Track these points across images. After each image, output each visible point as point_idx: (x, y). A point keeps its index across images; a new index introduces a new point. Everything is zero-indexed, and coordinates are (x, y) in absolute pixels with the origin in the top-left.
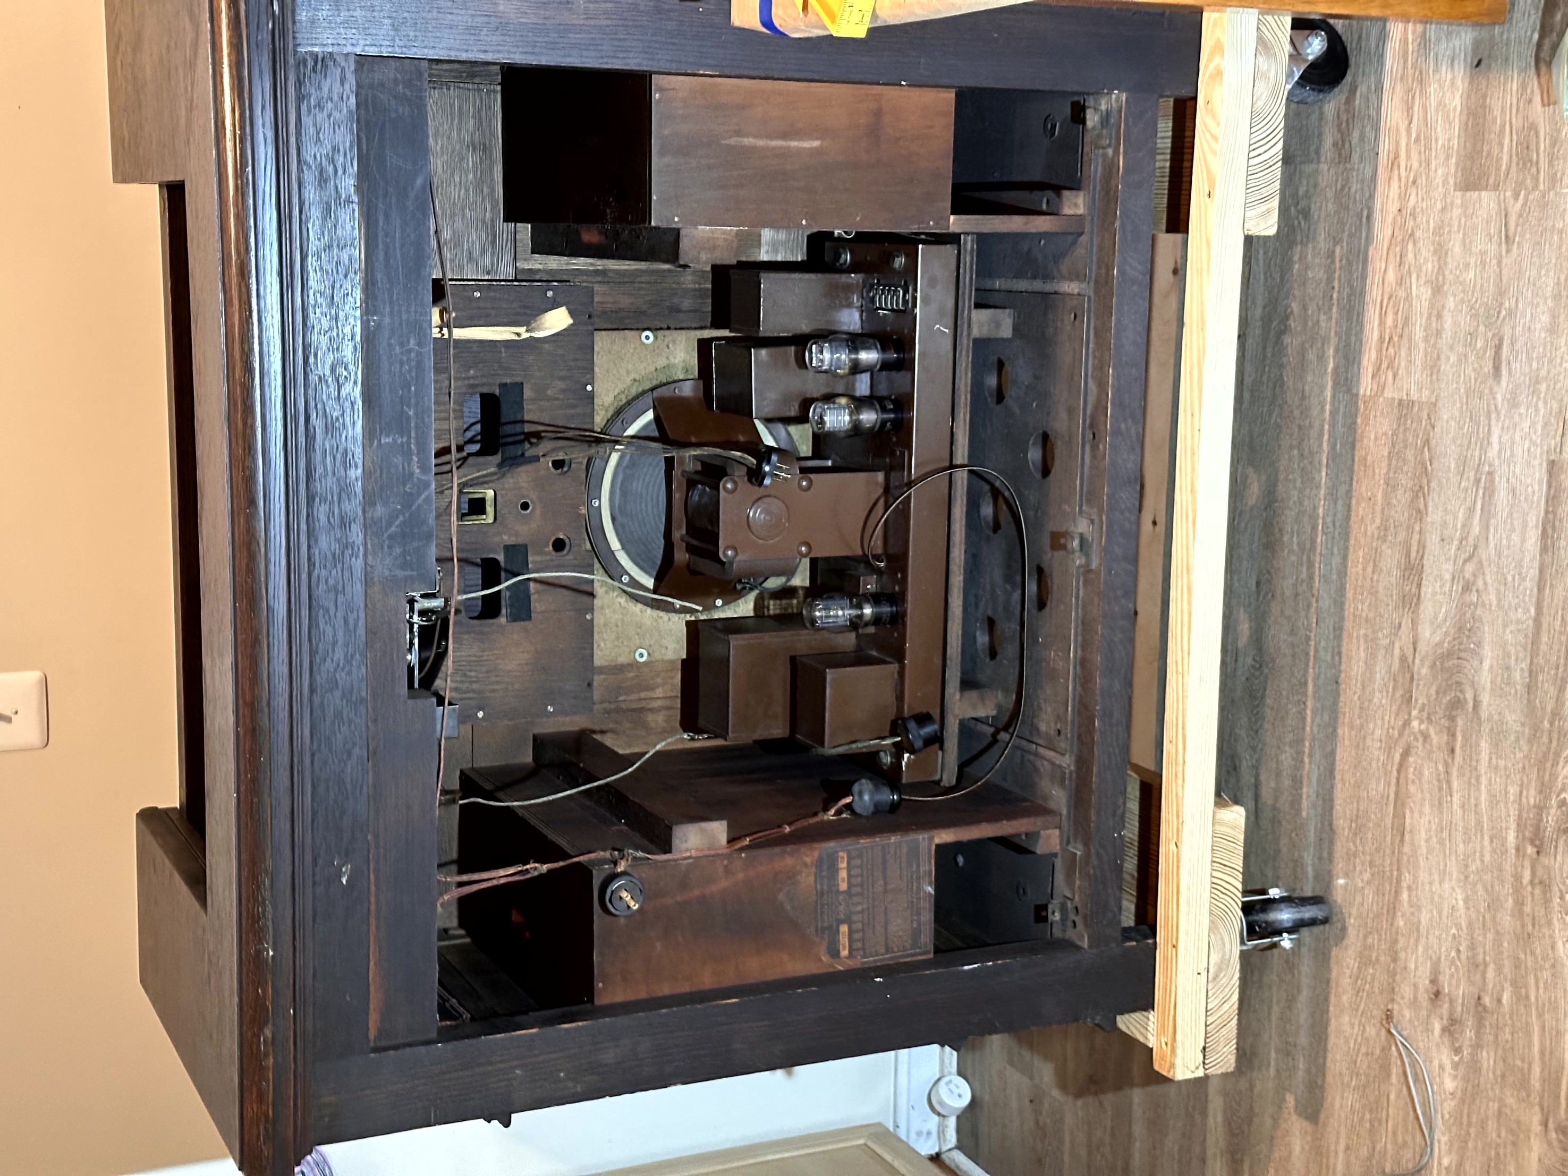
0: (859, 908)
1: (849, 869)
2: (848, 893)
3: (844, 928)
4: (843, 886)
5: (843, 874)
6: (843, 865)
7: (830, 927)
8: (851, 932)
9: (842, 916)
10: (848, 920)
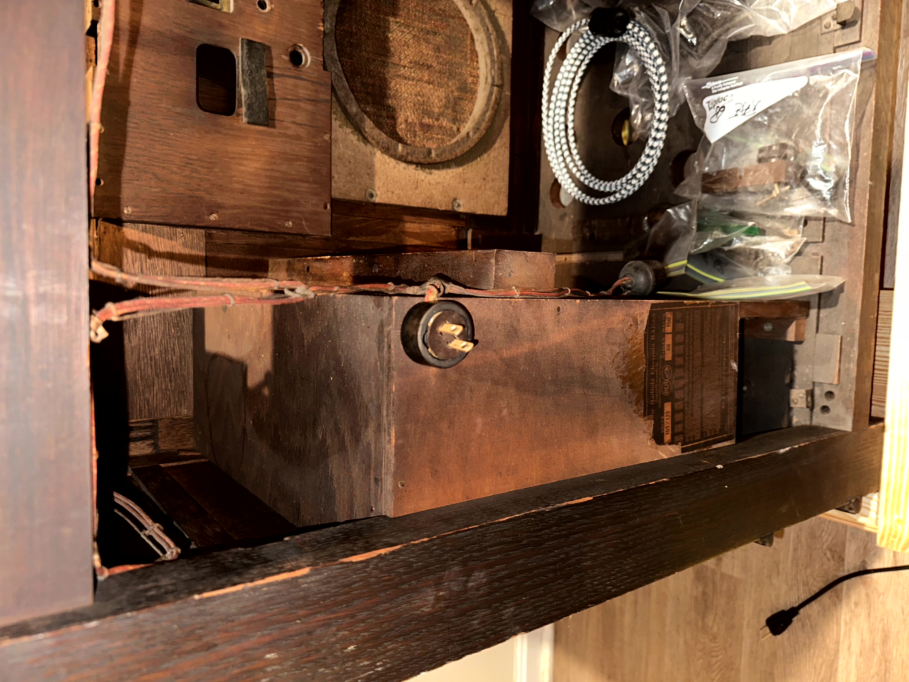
0: (682, 382)
1: (674, 333)
2: (672, 363)
3: (668, 407)
4: (668, 356)
5: (668, 340)
6: (669, 329)
7: (656, 404)
8: (674, 412)
9: (666, 392)
10: (670, 398)
